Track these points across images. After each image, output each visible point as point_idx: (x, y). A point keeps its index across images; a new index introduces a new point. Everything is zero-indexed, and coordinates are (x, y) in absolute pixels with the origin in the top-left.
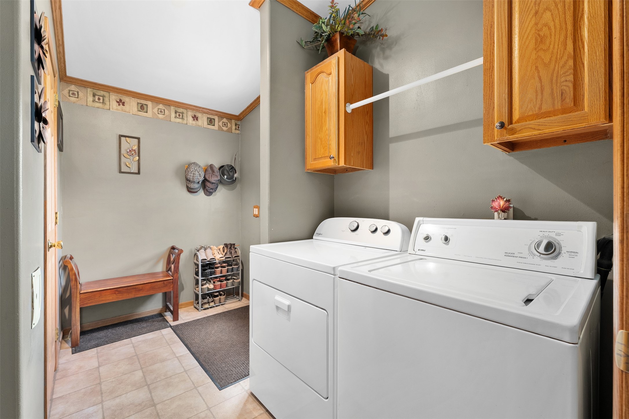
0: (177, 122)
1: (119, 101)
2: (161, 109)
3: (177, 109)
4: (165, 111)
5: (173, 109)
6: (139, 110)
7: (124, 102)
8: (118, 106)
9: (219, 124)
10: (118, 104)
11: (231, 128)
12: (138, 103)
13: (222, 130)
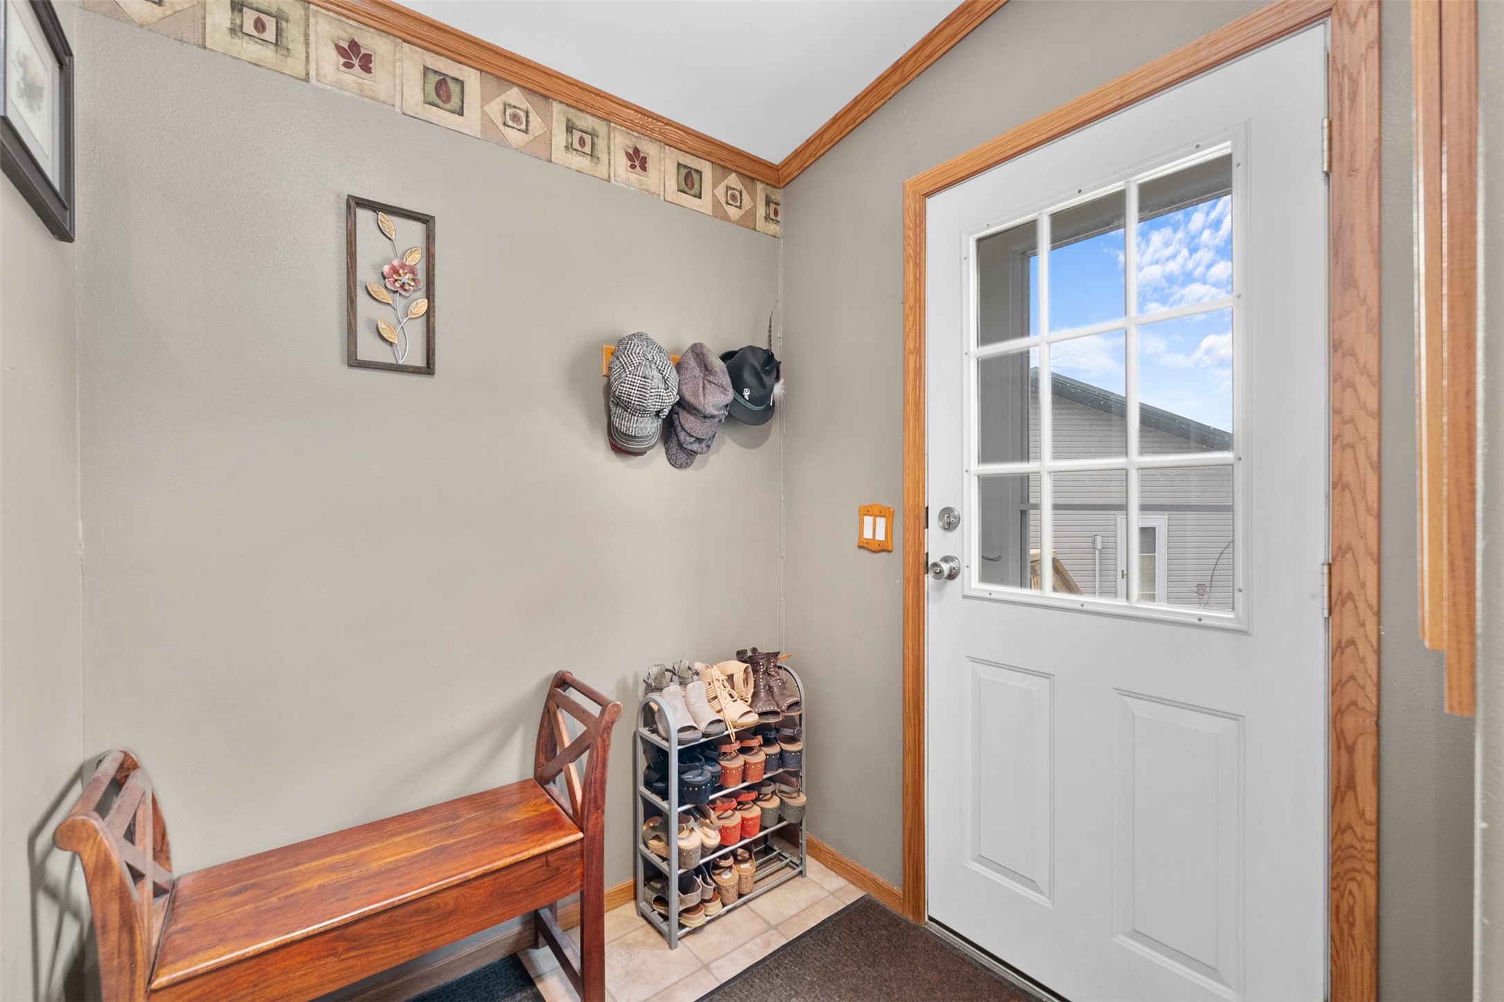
0: (573, 167)
1: (349, 47)
2: (515, 107)
3: (572, 113)
4: (530, 119)
5: (559, 113)
6: (430, 99)
7: (371, 56)
8: (343, 68)
9: (715, 191)
10: (342, 60)
11: (752, 213)
12: (426, 70)
13: (726, 217)
